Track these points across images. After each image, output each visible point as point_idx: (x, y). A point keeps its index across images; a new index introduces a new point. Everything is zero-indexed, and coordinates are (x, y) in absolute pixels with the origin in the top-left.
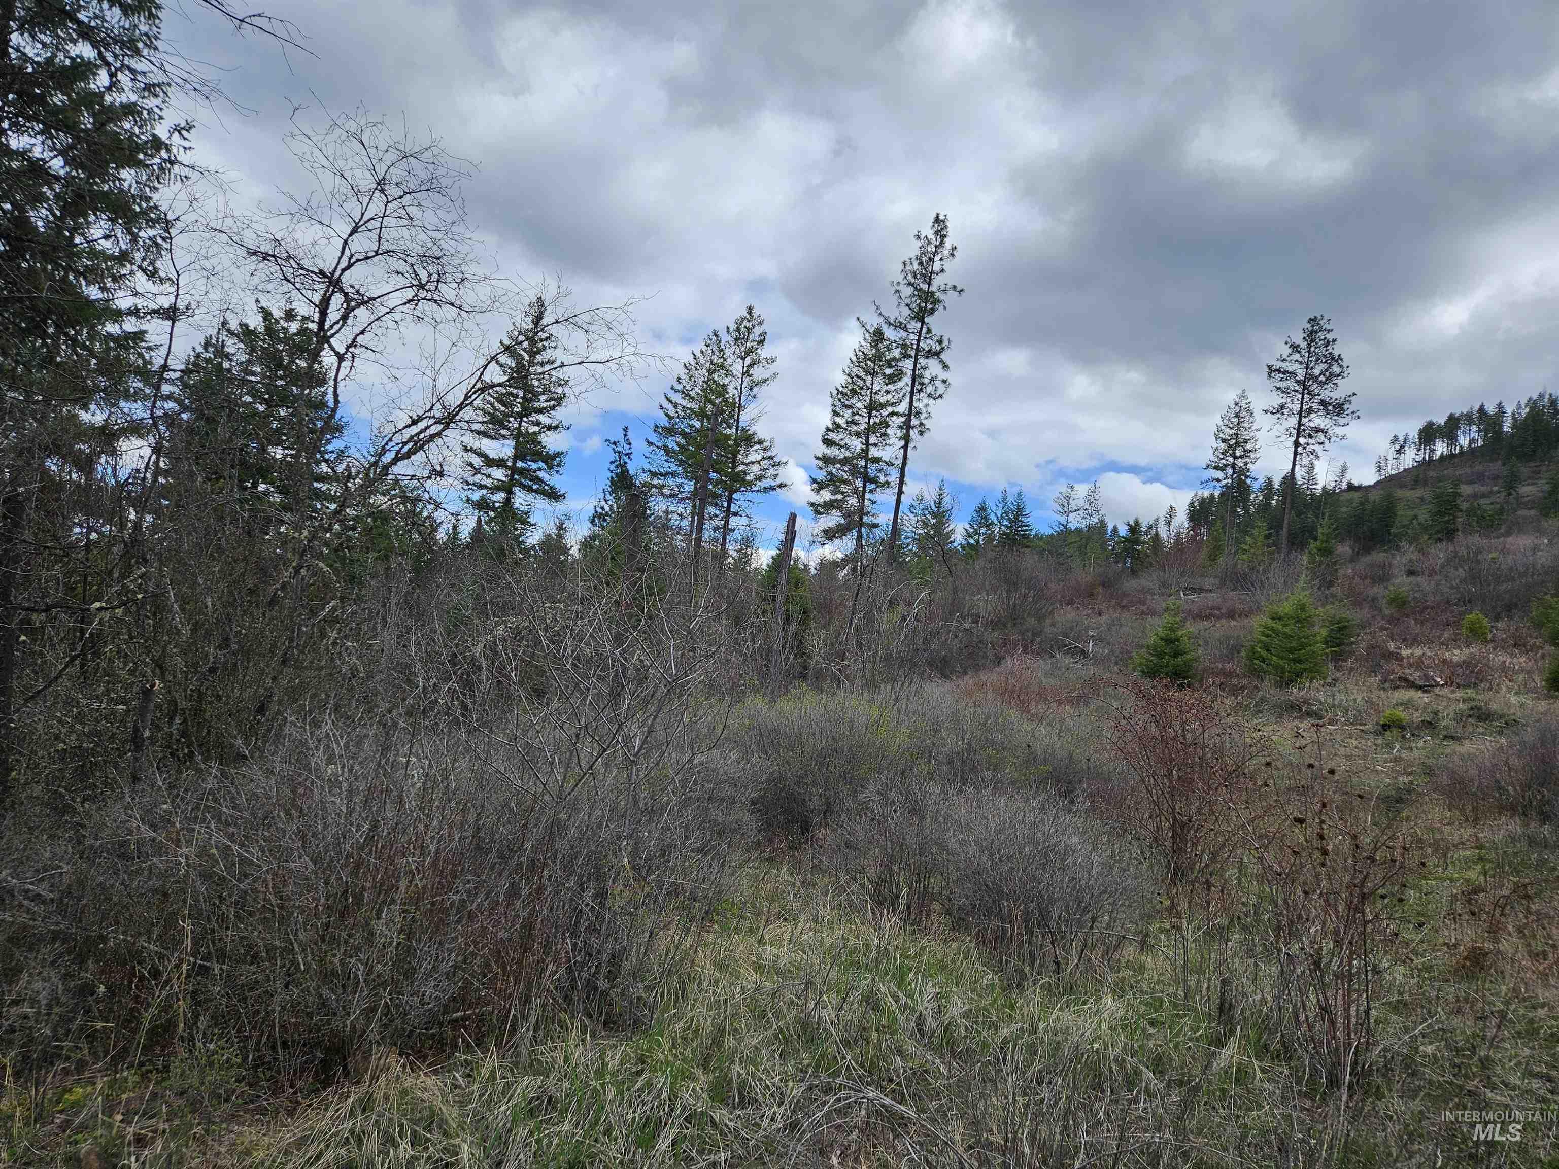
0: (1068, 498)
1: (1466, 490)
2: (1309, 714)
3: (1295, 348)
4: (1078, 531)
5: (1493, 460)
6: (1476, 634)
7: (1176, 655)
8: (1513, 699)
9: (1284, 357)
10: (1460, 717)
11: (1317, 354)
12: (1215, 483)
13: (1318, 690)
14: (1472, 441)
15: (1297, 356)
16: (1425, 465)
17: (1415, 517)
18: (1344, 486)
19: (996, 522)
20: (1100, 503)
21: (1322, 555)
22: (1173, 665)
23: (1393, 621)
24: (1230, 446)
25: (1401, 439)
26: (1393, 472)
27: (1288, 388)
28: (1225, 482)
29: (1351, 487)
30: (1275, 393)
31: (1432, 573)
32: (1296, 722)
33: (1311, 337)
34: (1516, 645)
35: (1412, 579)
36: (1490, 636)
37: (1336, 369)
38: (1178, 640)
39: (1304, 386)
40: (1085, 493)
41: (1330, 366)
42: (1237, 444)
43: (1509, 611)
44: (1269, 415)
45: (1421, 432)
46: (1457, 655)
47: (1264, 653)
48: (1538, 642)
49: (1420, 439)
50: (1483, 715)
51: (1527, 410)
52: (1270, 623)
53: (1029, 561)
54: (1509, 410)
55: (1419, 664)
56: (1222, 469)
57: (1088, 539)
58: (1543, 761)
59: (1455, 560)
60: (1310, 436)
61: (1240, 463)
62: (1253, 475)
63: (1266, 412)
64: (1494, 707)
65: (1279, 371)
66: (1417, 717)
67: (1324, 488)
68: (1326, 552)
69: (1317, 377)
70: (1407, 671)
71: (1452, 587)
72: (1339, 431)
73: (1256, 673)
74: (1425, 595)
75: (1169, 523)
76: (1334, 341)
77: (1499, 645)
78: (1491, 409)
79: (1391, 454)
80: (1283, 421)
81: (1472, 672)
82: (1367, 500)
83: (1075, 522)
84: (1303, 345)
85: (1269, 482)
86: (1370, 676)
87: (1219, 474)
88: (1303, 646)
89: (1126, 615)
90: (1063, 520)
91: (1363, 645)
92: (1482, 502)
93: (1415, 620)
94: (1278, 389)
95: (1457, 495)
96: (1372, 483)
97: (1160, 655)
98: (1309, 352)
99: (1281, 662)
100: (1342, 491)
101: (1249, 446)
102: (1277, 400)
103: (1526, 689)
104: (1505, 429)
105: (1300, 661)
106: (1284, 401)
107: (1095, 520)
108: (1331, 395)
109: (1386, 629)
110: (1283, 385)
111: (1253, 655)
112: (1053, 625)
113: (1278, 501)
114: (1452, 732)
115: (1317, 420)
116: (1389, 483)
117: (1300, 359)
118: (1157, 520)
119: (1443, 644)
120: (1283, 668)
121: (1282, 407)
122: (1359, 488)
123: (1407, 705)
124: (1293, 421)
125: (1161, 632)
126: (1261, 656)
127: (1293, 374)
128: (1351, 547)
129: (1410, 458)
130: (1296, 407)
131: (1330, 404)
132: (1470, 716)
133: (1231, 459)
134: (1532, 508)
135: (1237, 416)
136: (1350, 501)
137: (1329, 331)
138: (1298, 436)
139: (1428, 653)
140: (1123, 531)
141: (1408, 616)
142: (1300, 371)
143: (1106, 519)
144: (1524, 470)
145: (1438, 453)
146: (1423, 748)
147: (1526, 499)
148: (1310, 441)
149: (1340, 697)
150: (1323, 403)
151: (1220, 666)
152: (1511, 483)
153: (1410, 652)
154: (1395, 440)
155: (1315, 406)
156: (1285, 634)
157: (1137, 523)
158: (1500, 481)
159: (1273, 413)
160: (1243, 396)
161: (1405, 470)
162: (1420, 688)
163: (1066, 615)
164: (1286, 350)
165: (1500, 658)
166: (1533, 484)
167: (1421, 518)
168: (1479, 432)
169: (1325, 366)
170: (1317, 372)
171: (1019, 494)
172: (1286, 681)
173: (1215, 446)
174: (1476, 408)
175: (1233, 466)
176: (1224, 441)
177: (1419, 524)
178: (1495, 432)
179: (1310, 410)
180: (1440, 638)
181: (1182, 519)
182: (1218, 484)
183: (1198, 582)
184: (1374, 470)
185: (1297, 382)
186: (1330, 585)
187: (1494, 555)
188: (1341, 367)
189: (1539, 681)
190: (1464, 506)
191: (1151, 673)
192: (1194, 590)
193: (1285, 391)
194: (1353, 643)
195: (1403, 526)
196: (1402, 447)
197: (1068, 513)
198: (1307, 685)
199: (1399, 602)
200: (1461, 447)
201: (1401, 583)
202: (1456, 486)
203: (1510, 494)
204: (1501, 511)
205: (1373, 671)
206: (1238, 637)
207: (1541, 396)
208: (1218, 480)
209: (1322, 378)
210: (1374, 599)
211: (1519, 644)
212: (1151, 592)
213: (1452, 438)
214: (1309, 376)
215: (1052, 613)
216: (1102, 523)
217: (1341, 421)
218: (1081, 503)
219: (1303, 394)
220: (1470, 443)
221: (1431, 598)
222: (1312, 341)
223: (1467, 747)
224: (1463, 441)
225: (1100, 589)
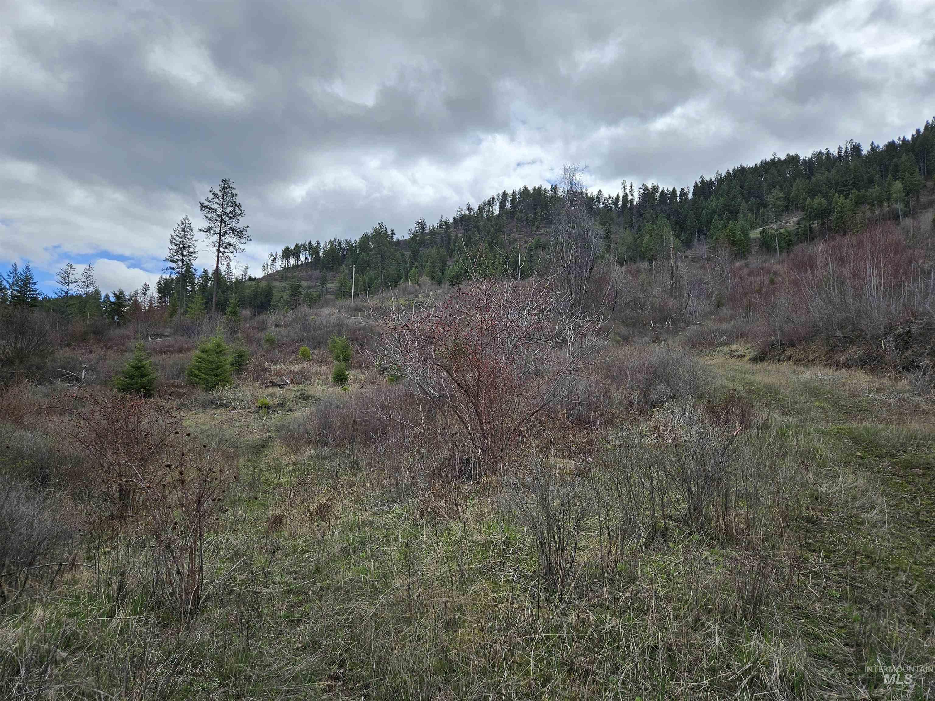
0: (68, 273)
1: (304, 284)
2: (221, 405)
3: (216, 195)
4: (79, 297)
5: (315, 269)
6: (305, 357)
7: (142, 376)
8: (320, 388)
9: (210, 199)
10: (296, 400)
11: (227, 201)
12: (172, 270)
13: (227, 391)
14: (306, 259)
15: (217, 200)
16: (286, 269)
17: (282, 297)
18: (247, 278)
19: (8, 287)
20: (94, 279)
21: (232, 315)
22: (140, 383)
23: (268, 352)
24: (180, 249)
25: (274, 254)
26: (271, 272)
27: (212, 218)
28: (178, 270)
29: (250, 279)
30: (205, 219)
31: (286, 326)
32: (214, 411)
33: (224, 189)
34: (322, 362)
35: (277, 329)
36: (311, 358)
37: (238, 211)
38: (143, 367)
39: (221, 218)
40: (83, 271)
41: (235, 209)
42: (184, 247)
43: (319, 345)
44: (202, 232)
45: (283, 252)
46: (297, 368)
47: (197, 372)
48: (331, 359)
49: (283, 255)
50: (305, 398)
51: (329, 246)
52: (202, 355)
53: (37, 315)
54: (322, 245)
55: (279, 374)
56: (176, 263)
57: (86, 302)
58: (326, 417)
59: (296, 320)
60: (226, 248)
61: (186, 259)
62: (194, 267)
63: (200, 230)
64: (311, 393)
65: (207, 207)
66: (276, 401)
67: (236, 278)
68: (234, 313)
69: (228, 214)
70: (273, 378)
71: (295, 333)
72: (242, 246)
73: (192, 385)
74: (283, 337)
75: (145, 294)
76: (236, 195)
77: (315, 362)
78: (314, 243)
79: (270, 263)
80: (211, 237)
81: (303, 376)
82: (258, 287)
83: (75, 290)
84: (220, 194)
85: (206, 272)
86: (255, 382)
87: (174, 265)
88: (218, 367)
89: (110, 352)
90: (65, 288)
91: (253, 365)
92: (312, 290)
93: (278, 350)
94: (207, 217)
95: (299, 286)
96: (261, 277)
97: (131, 377)
98: (223, 199)
99: (207, 377)
100: (246, 281)
101: (191, 250)
102: (206, 224)
103: (325, 383)
104: (321, 254)
105: (217, 376)
106: (210, 225)
107: (91, 289)
108: (236, 225)
109: (264, 356)
110: (210, 215)
111: (191, 374)
112: (53, 361)
113: (211, 283)
114: (291, 407)
115: (229, 239)
116: (270, 278)
117: (219, 202)
118: (137, 291)
119: (290, 362)
120: (207, 380)
121: (210, 228)
122: (255, 279)
123: (272, 395)
124: (216, 238)
125: (133, 362)
126: (195, 375)
127: (214, 210)
128: (250, 311)
129: (279, 265)
130: (217, 230)
131: (236, 231)
132: (300, 398)
133: (181, 256)
134: (332, 295)
135: (183, 231)
136: (250, 287)
137: (233, 189)
138: (219, 247)
139: (284, 367)
140: (113, 299)
141: (274, 348)
142: (219, 209)
143: (100, 289)
144: (329, 275)
145: (292, 264)
146: (277, 417)
147: (330, 290)
148: (226, 250)
149: (239, 394)
150: (232, 229)
151: (172, 381)
152: (324, 282)
153: (275, 367)
154: (271, 255)
155: (228, 231)
156: (209, 360)
157: (121, 293)
158: (319, 280)
159: (205, 232)
160: (186, 219)
161: (277, 272)
162: (279, 386)
163: (64, 353)
164: (211, 196)
165: (315, 368)
166: (332, 283)
167: (285, 297)
168: (309, 254)
169: (232, 208)
170: (228, 211)
171: (27, 268)
172: (210, 387)
173: (171, 247)
174: (308, 243)
175: (182, 261)
176: (176, 245)
177: (284, 301)
178: (316, 256)
179: (225, 233)
180: (289, 359)
181: (153, 291)
182: (173, 271)
183: (160, 331)
184: (261, 270)
185: (218, 215)
186: (236, 332)
187: (312, 317)
188: (241, 210)
189: (330, 379)
190: (304, 292)
191: (125, 388)
192: (157, 336)
193: (211, 219)
194: (247, 364)
195: (276, 302)
196: (275, 259)
197: (68, 284)
198: (221, 389)
199: (270, 341)
200: (302, 262)
201: (272, 331)
202: (299, 281)
203: (323, 287)
204: (320, 296)
205: (257, 379)
206: (184, 364)
207: (335, 240)
208: (173, 269)
209: (231, 215)
210: (259, 340)
211: (323, 361)
212: (129, 338)
213: (298, 257)
214: (224, 213)
215: (52, 353)
216: (97, 292)
217: (242, 241)
218: (79, 277)
219: (221, 223)
220: (306, 260)
221: (285, 339)
222: (225, 193)
223: (297, 414)
224: (303, 258)
225: (92, 335)
